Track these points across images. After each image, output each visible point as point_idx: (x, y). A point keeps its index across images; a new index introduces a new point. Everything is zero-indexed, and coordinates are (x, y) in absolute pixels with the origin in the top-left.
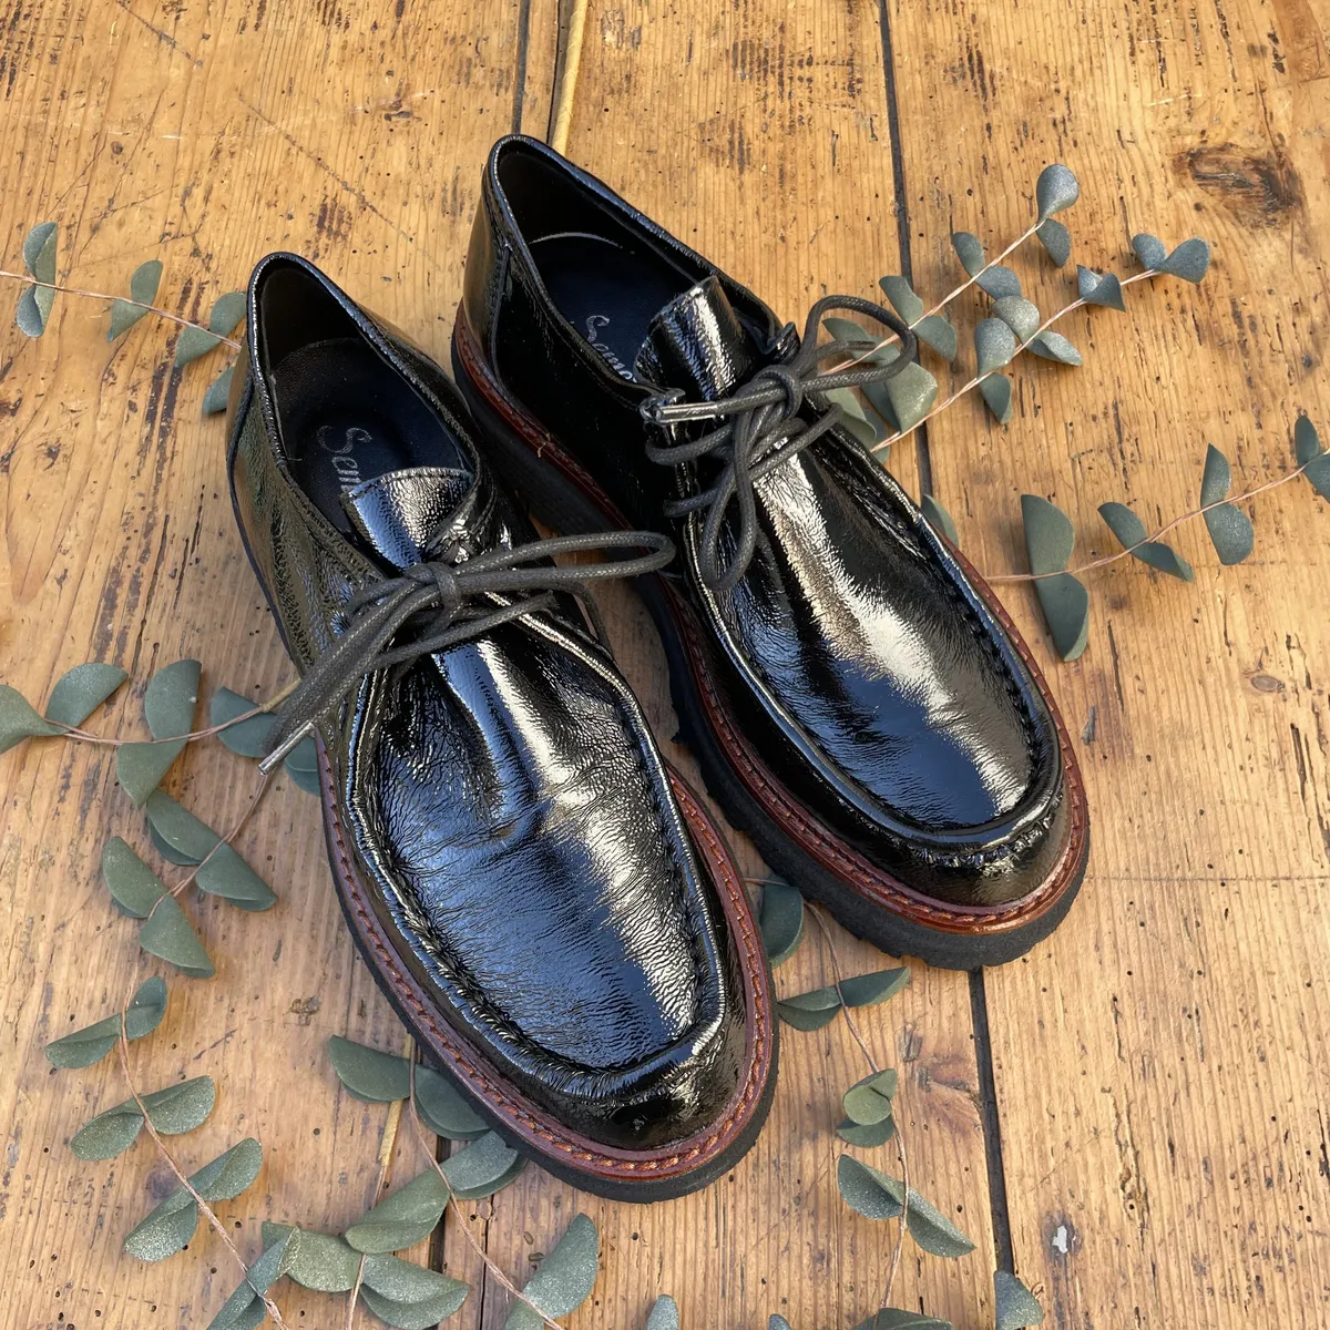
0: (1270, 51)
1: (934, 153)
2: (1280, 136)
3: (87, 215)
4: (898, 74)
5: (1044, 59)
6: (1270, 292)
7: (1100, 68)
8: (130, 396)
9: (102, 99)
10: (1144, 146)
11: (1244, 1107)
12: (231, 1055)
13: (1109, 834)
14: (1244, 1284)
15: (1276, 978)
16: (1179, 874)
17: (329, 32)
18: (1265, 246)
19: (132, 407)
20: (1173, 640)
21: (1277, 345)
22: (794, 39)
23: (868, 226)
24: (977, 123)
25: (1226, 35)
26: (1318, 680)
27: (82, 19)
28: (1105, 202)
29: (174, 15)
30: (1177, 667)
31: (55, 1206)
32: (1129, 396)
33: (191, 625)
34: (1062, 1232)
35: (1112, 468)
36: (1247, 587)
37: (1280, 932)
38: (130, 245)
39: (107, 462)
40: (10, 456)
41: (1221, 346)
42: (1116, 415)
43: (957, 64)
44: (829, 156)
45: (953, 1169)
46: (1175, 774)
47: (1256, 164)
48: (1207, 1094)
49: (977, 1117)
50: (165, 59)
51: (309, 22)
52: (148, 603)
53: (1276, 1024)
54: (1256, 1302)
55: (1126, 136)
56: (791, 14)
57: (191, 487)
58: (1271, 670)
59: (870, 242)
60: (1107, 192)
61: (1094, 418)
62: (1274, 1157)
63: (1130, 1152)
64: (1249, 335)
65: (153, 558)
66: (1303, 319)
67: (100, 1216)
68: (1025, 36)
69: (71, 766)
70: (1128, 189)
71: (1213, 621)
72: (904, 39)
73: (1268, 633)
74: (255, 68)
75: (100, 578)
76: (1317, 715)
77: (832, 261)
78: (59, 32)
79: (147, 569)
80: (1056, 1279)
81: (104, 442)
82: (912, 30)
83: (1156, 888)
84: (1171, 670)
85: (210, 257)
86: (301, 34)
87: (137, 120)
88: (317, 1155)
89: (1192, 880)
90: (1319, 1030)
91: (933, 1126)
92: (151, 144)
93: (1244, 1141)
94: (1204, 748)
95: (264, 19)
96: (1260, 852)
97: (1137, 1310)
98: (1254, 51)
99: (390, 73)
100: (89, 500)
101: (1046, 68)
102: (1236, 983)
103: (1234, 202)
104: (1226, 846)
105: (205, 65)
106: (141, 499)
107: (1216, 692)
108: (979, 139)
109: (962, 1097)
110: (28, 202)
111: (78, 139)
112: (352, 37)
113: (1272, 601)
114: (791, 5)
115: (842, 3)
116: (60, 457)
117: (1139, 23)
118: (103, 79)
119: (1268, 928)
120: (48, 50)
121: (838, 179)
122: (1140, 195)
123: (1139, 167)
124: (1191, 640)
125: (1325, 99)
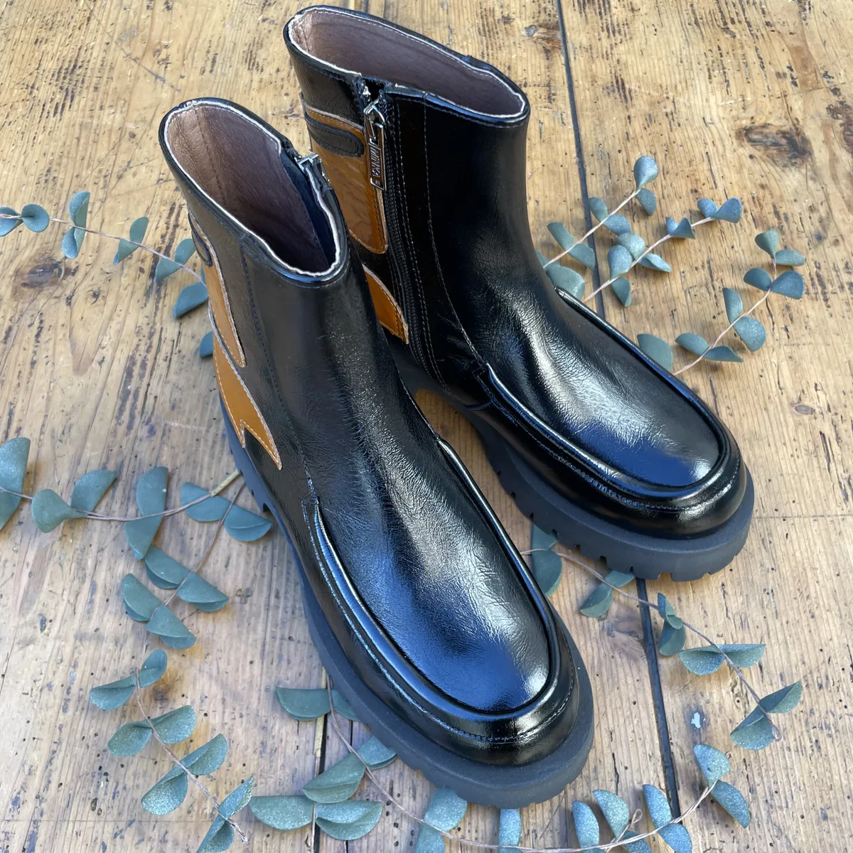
0: (789, 76)
1: (598, 131)
2: (797, 119)
3: (116, 169)
4: (576, 91)
5: (659, 82)
6: (795, 201)
7: (692, 86)
8: (139, 264)
9: (125, 109)
10: (719, 126)
11: (803, 644)
12: (201, 620)
14: (808, 744)
15: (818, 571)
16: (757, 514)
17: (252, 74)
18: (791, 176)
19: (142, 270)
20: (749, 387)
21: (801, 228)
22: (516, 73)
23: (561, 169)
24: (623, 116)
25: (763, 68)
26: (834, 407)
27: (112, 68)
28: (698, 155)
29: (164, 66)
30: (751, 401)
32: (716, 256)
33: (176, 386)
34: (697, 716)
35: (708, 295)
36: (790, 357)
37: (820, 547)
38: (140, 185)
39: (127, 299)
40: (71, 297)
42: (709, 267)
43: (610, 85)
44: (538, 133)
45: (630, 680)
46: (752, 459)
47: (784, 134)
48: (781, 637)
49: (642, 651)
50: (159, 87)
51: (241, 69)
52: (151, 374)
53: (820, 598)
54: (816, 754)
55: (708, 120)
56: (514, 61)
58: (806, 402)
59: (563, 178)
60: (698, 150)
61: (697, 269)
62: (823, 672)
64: (784, 223)
65: (153, 351)
66: (815, 214)
67: (124, 711)
68: (648, 70)
69: (107, 463)
70: (710, 148)
71: (771, 377)
72: (579, 72)
73: (804, 382)
75: (123, 361)
76: (835, 426)
77: (542, 189)
78: (99, 75)
79: (150, 356)
80: (695, 742)
81: (125, 289)
82: (583, 67)
84: (748, 402)
86: (236, 75)
87: (144, 120)
88: (252, 676)
89: (765, 518)
90: (845, 599)
91: (617, 656)
92: (152, 132)
93: (804, 663)
94: (769, 445)
95: (215, 67)
96: (805, 501)
97: (744, 760)
98: (780, 76)
99: (287, 94)
100: (117, 320)
101: (661, 86)
102: (795, 575)
103: (772, 154)
104: (785, 496)
105: (182, 91)
106: (147, 319)
107: (775, 415)
108: (624, 123)
109: (633, 640)
110: (82, 164)
111: (110, 131)
112: (265, 76)
113: (805, 365)
114: (514, 56)
115: (543, 55)
116: (100, 298)
117: (713, 62)
118: (124, 100)
119: (812, 543)
120: (93, 85)
121: (544, 145)
122: (717, 151)
123: (717, 136)
124: (759, 387)
125: (822, 100)
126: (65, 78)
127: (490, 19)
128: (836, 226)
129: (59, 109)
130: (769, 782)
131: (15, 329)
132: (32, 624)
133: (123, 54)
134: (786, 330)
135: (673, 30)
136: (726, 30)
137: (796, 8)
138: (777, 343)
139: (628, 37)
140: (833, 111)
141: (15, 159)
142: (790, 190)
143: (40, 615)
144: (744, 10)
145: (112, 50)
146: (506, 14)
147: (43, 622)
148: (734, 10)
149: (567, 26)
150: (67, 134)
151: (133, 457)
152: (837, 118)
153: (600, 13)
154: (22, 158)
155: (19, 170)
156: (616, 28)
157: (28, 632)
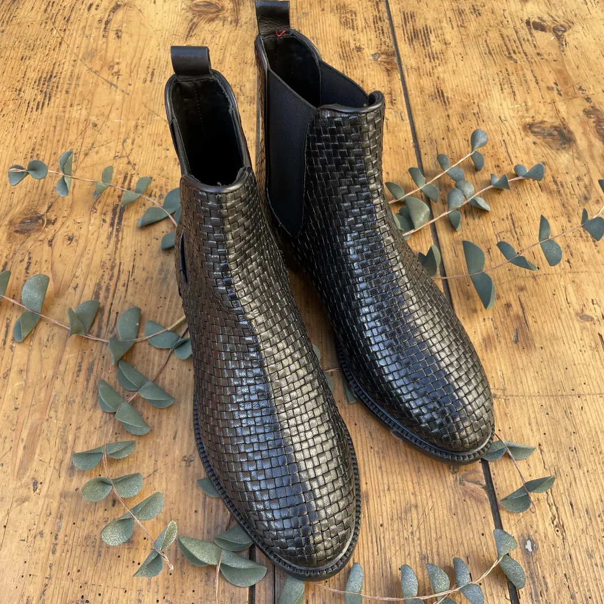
0: (555, 89)
1: (427, 125)
2: (563, 118)
3: (83, 149)
4: (410, 98)
5: (467, 92)
6: (567, 173)
7: (490, 95)
8: (103, 217)
9: (88, 107)
10: (511, 122)
12: (157, 480)
13: (529, 379)
16: (560, 393)
18: (563, 156)
19: (104, 221)
20: (546, 302)
21: (573, 192)
22: (367, 85)
23: (403, 151)
24: (443, 114)
25: (537, 83)
27: (78, 78)
28: (497, 141)
29: (116, 77)
30: (549, 312)
31: (79, 548)
32: (516, 211)
33: (132, 305)
34: (529, 542)
35: (513, 238)
36: (573, 281)
38: (102, 160)
39: (94, 242)
40: (52, 240)
41: (551, 192)
42: (512, 218)
43: (433, 94)
44: (385, 126)
45: (478, 518)
46: (553, 354)
47: (556, 128)
48: (584, 482)
49: (486, 495)
50: (113, 94)
52: (113, 296)
55: (503, 118)
56: (365, 77)
57: (130, 251)
58: (587, 313)
59: (404, 157)
60: (498, 138)
61: (503, 220)
63: (554, 507)
64: (561, 189)
65: (115, 279)
66: (581, 183)
67: (100, 552)
68: (459, 84)
69: (81, 362)
70: (506, 137)
71: (561, 295)
72: (412, 85)
73: (584, 298)
74: (151, 96)
75: (92, 287)
78: (69, 83)
79: (112, 283)
80: (529, 563)
81: (93, 234)
82: (414, 82)
83: (552, 399)
84: (546, 313)
85: (135, 164)
87: (103, 114)
88: (197, 521)
89: (566, 396)
91: (468, 500)
92: (109, 123)
93: (602, 501)
94: (564, 343)
95: (153, 78)
96: (592, 384)
97: (565, 575)
98: (549, 89)
100: (87, 257)
101: (469, 95)
102: (590, 436)
103: (549, 142)
104: (578, 380)
105: (130, 95)
106: (109, 257)
107: (566, 322)
108: (445, 119)
109: (479, 487)
110: (58, 145)
111: (78, 122)
113: (584, 287)
114: (365, 74)
115: (385, 73)
116: (74, 240)
117: (503, 79)
118: (88, 100)
119: (600, 413)
120: (64, 89)
121: (390, 134)
122: (511, 139)
123: (510, 129)
124: (553, 302)
125: (579, 105)
126: (44, 84)
127: (347, 49)
128: (596, 190)
129: (40, 106)
130: (584, 590)
131: (10, 264)
132: (27, 485)
133: (86, 68)
134: (568, 262)
135: (474, 57)
136: (511, 58)
137: (556, 43)
138: (563, 272)
139: (444, 61)
140: (587, 113)
141: (8, 141)
142: (563, 166)
143: (33, 478)
144: (521, 45)
145: (78, 64)
146: (358, 45)
147: (35, 484)
148: (515, 45)
149: (401, 53)
150: (46, 124)
151: (101, 357)
152: (591, 118)
153: (423, 45)
154: (13, 140)
155: (11, 149)
156: (435, 56)
157: (23, 492)
